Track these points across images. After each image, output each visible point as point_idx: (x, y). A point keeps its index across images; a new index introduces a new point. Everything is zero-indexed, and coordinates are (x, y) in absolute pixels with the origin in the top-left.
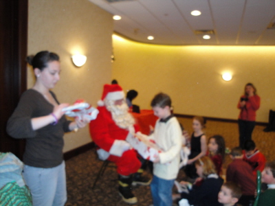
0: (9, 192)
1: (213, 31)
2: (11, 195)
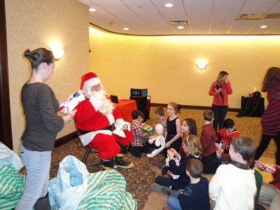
0: (5, 174)
1: (187, 22)
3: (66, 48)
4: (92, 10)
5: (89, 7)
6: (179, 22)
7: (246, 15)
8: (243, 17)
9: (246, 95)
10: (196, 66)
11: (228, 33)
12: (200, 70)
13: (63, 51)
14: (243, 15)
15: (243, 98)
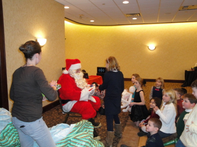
0: (8, 131)
1: (139, 14)
2: (10, 134)
3: (47, 38)
4: (66, 7)
5: (64, 6)
6: (133, 15)
7: (188, 6)
8: (185, 8)
9: (189, 69)
10: (147, 48)
11: (172, 21)
12: (150, 51)
13: (46, 40)
14: (185, 6)
15: (186, 71)
